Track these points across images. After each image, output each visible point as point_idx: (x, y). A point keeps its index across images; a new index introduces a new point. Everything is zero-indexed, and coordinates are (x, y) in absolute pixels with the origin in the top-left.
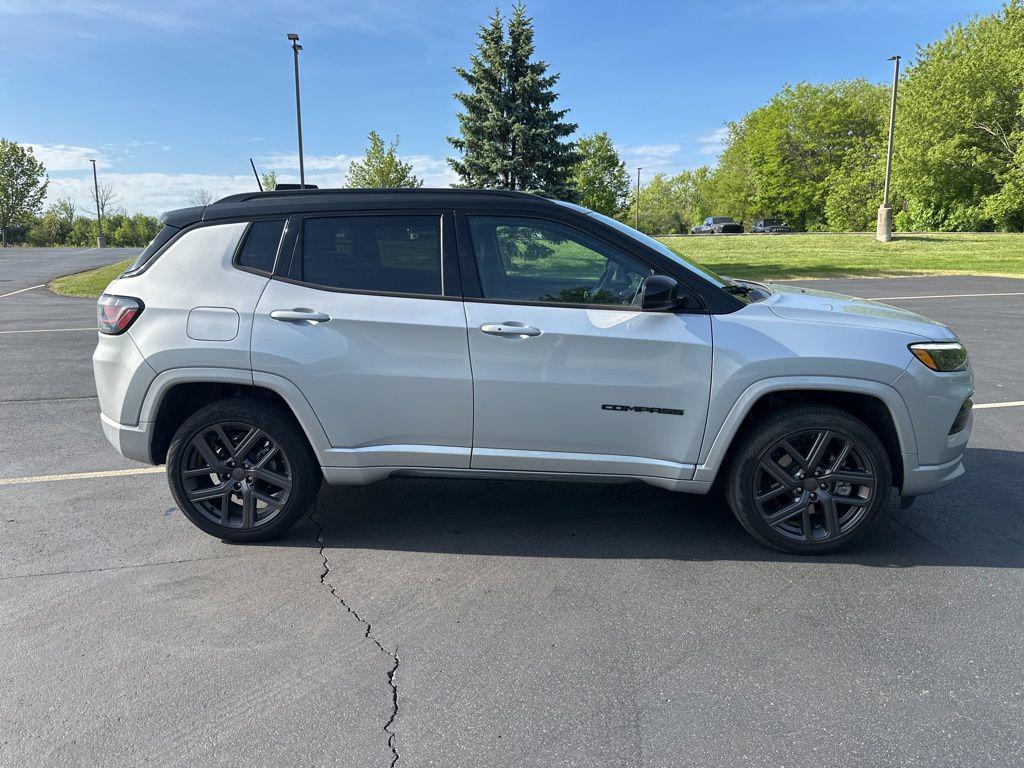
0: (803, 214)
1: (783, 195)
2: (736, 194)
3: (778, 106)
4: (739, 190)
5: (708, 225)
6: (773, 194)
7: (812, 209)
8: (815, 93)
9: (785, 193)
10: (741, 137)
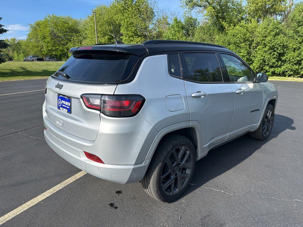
0: (60, 55)
1: (53, 49)
2: (37, 48)
3: (47, 21)
4: (37, 47)
5: (31, 58)
6: (50, 48)
7: (63, 54)
8: (58, 18)
9: (54, 48)
10: (35, 29)
